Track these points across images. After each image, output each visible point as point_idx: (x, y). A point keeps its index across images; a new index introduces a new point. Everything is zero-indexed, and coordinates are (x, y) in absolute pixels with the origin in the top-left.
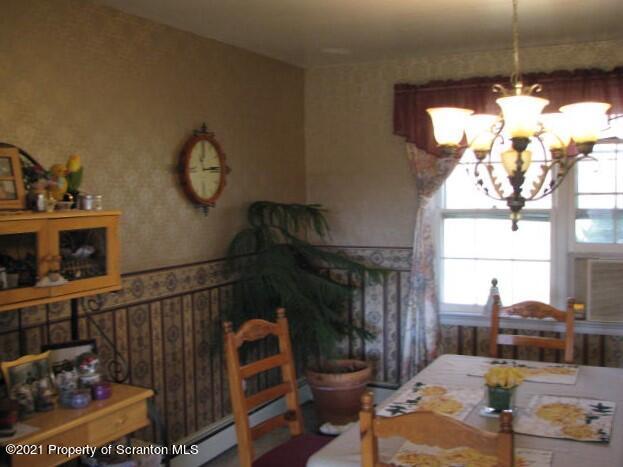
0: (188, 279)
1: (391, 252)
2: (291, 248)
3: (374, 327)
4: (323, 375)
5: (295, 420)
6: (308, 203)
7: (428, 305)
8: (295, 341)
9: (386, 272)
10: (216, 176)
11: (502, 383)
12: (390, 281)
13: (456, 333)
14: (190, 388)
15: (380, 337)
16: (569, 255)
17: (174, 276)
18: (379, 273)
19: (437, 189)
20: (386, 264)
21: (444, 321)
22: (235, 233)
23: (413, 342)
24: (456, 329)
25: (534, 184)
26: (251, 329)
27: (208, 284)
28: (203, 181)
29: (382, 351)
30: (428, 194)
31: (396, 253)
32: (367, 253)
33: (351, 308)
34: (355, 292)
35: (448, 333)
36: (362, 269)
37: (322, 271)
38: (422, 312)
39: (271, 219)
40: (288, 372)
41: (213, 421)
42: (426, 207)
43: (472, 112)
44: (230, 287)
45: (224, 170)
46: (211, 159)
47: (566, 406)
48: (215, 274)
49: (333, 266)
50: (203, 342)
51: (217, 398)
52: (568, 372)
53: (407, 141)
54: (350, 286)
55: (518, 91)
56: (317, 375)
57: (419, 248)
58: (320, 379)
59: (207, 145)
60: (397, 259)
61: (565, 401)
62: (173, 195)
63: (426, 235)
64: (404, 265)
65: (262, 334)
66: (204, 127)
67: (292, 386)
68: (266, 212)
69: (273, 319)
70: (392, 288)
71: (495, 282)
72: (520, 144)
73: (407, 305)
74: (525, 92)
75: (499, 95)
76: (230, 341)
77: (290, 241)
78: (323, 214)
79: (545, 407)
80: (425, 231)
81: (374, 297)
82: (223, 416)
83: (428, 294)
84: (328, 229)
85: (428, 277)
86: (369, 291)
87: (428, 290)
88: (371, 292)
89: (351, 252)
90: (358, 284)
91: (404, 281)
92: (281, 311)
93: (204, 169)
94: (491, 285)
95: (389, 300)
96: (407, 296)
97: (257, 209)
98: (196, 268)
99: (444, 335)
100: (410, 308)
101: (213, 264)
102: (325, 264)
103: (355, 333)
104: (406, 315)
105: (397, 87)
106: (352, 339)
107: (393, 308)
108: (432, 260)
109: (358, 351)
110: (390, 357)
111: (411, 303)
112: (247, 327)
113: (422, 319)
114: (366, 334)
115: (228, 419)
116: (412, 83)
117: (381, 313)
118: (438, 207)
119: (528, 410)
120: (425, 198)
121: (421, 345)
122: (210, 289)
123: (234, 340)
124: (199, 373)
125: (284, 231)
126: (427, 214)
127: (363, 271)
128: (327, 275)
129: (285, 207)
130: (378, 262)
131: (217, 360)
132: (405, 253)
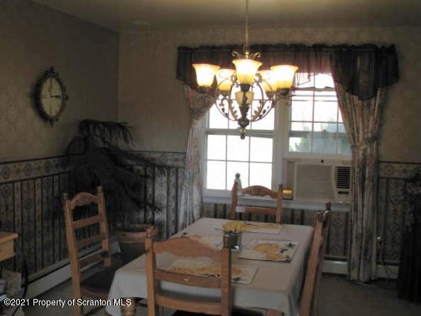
0: (39, 168)
1: (173, 156)
2: (108, 150)
3: (161, 204)
4: (126, 233)
5: (108, 256)
6: (119, 121)
7: (195, 190)
8: (108, 209)
9: (169, 168)
10: (59, 101)
11: (233, 230)
12: (171, 174)
13: (213, 208)
14: (39, 240)
15: (165, 210)
16: (284, 159)
17: (30, 166)
18: (164, 168)
19: (203, 115)
20: (169, 163)
21: (205, 200)
22: (70, 140)
23: (186, 213)
24: (213, 205)
25: (255, 112)
26: (81, 198)
27: (52, 172)
28: (51, 104)
29: (165, 220)
30: (197, 119)
31: (176, 156)
32: (158, 156)
33: (146, 191)
34: (149, 181)
35: (208, 208)
36: (153, 166)
37: (128, 167)
38: (191, 194)
39: (94, 131)
40: (104, 227)
41: (54, 263)
42: (195, 127)
43: (219, 67)
44: (65, 175)
45: (65, 98)
46: (56, 90)
47: (271, 245)
48: (57, 166)
49: (135, 163)
50: (49, 210)
51: (57, 248)
52: (276, 228)
53: (185, 83)
54: (146, 176)
55: (247, 56)
56: (123, 233)
57: (190, 153)
58: (124, 235)
59: (54, 80)
60: (177, 160)
61: (270, 242)
62: (30, 113)
63: (195, 144)
64: (180, 164)
65: (88, 202)
66: (52, 69)
67: (106, 236)
68: (91, 127)
69: (95, 193)
70: (173, 179)
71: (238, 176)
72: (245, 87)
73: (182, 189)
74: (251, 58)
75: (236, 58)
76: (67, 205)
77: (107, 146)
78: (129, 129)
79: (259, 245)
80: (194, 142)
81: (161, 184)
82: (60, 259)
83: (196, 182)
84: (132, 139)
85: (195, 172)
86: (158, 180)
87: (195, 180)
88: (159, 182)
89: (147, 155)
90: (151, 176)
91: (180, 175)
92: (100, 188)
93: (52, 97)
94: (235, 178)
95: (171, 186)
96: (182, 184)
97: (85, 125)
98: (44, 161)
99: (205, 209)
100: (184, 192)
101: (56, 159)
102: (130, 162)
103: (148, 207)
104: (181, 196)
105: (179, 49)
106: (146, 211)
107: (173, 192)
108: (198, 161)
109: (150, 220)
110: (171, 224)
111: (184, 188)
112: (78, 197)
113: (192, 199)
114: (155, 207)
115: (64, 262)
116: (189, 47)
117: (166, 195)
118: (203, 127)
119: (249, 247)
120: (195, 121)
121: (191, 216)
122: (53, 175)
123: (69, 206)
124: (45, 230)
125: (103, 140)
126: (195, 131)
127: (154, 167)
128: (131, 169)
129: (104, 124)
130: (164, 162)
131: (57, 222)
132: (181, 157)
